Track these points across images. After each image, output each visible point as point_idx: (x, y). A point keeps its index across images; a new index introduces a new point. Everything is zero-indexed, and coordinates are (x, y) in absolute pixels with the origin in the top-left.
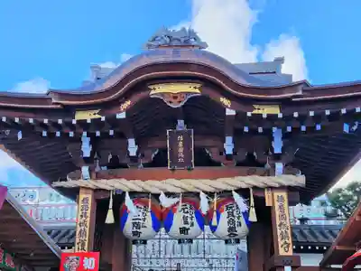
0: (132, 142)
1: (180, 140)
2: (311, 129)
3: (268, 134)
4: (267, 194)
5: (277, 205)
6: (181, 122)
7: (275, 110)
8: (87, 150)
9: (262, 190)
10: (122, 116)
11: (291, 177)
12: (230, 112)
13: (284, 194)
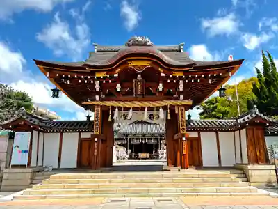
0: (118, 85)
1: (139, 84)
2: (196, 81)
3: (178, 83)
4: (176, 108)
5: (180, 112)
6: (139, 76)
7: (181, 74)
8: (97, 88)
9: (174, 106)
10: (116, 75)
11: (186, 101)
12: (163, 75)
13: (183, 108)
